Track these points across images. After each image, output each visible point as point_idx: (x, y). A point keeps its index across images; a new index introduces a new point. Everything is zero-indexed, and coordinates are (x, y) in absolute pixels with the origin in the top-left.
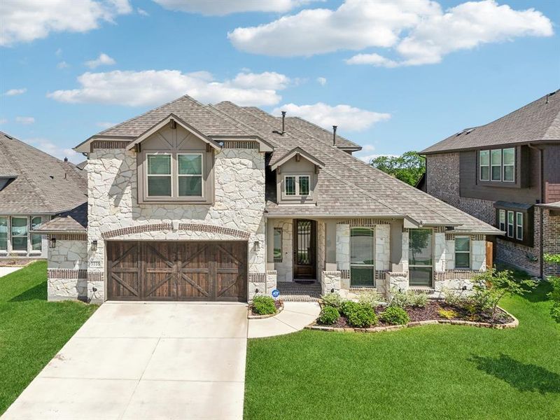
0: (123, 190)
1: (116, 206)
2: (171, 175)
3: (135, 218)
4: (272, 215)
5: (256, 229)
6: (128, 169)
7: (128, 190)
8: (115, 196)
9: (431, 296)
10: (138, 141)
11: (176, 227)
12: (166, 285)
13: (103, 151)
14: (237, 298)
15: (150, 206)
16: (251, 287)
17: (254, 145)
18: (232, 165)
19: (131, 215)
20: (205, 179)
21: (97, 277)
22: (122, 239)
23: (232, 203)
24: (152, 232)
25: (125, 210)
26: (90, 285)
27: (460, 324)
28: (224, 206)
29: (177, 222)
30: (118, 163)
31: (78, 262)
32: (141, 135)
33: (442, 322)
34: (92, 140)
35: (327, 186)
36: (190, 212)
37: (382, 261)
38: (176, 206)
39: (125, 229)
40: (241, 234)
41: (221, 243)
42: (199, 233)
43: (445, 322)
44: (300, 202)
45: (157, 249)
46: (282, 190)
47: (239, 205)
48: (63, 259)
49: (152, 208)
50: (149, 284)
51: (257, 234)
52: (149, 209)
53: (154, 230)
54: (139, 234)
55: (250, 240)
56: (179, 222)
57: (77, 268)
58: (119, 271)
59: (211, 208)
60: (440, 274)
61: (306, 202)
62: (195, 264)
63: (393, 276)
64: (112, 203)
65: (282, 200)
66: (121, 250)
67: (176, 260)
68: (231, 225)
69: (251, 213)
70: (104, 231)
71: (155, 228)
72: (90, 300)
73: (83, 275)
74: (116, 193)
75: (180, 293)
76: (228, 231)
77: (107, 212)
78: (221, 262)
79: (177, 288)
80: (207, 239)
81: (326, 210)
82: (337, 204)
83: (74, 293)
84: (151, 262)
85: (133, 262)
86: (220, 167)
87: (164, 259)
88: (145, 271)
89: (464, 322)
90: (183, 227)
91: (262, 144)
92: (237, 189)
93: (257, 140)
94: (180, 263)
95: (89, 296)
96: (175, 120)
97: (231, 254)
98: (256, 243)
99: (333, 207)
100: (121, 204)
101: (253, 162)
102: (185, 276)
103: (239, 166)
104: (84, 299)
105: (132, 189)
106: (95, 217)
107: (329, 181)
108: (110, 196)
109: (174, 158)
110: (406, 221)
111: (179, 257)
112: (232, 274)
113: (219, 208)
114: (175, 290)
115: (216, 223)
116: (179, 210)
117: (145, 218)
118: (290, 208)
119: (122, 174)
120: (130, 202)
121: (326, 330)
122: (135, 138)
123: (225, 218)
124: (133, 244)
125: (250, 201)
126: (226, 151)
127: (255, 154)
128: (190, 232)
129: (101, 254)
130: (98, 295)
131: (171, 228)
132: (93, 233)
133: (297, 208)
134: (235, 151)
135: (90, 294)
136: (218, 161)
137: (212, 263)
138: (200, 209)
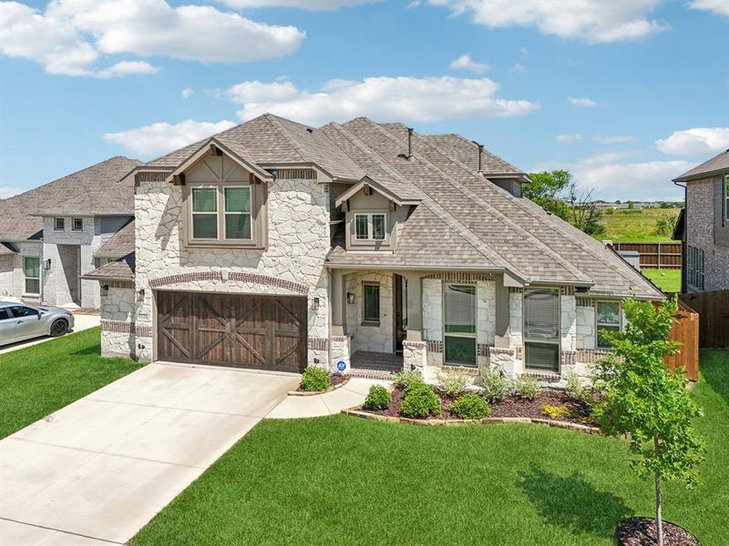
0: (170, 230)
1: (163, 249)
2: (218, 213)
3: (182, 264)
4: (334, 264)
5: (316, 282)
6: (175, 205)
7: (175, 230)
8: (162, 238)
9: (553, 385)
10: (177, 173)
11: (225, 276)
12: (219, 347)
13: (150, 184)
14: (298, 369)
15: (197, 250)
16: (311, 355)
17: (312, 175)
18: (287, 200)
19: (177, 260)
20: (255, 218)
21: (145, 332)
22: (170, 288)
23: (288, 248)
24: (200, 282)
25: (172, 254)
26: (138, 341)
27: (562, 427)
28: (278, 251)
29: (226, 271)
30: (165, 198)
31: (130, 314)
32: (181, 165)
33: (537, 422)
34: (136, 172)
35: (422, 228)
36: (240, 259)
37: (486, 331)
38: (226, 251)
39: (173, 278)
40: (298, 287)
41: (279, 299)
42: (250, 284)
43: (542, 422)
44: (374, 248)
45: (209, 302)
46: (352, 233)
47: (296, 250)
48: (115, 309)
49: (200, 253)
50: (201, 344)
51: (317, 287)
52: (197, 253)
53: (202, 279)
54: (187, 283)
55: (309, 297)
56: (229, 270)
57: (129, 320)
58: (169, 326)
59: (264, 254)
60: (569, 354)
61: (381, 248)
62: (250, 323)
63: (494, 352)
64: (159, 246)
65: (352, 246)
66: (172, 302)
67: (230, 317)
68: (287, 277)
69: (310, 261)
70: (152, 278)
71: (203, 276)
72: (138, 358)
73: (133, 329)
74: (163, 234)
75: (234, 357)
76: (284, 284)
77: (154, 256)
78: (279, 322)
79: (231, 351)
80: (259, 292)
81: (402, 259)
82: (420, 252)
83: (126, 349)
84: (203, 318)
85: (185, 316)
86: (274, 203)
87: (216, 315)
88: (197, 328)
89: (569, 424)
90: (234, 277)
91: (319, 173)
92: (294, 230)
93: (313, 168)
94: (233, 320)
95: (137, 354)
96: (217, 145)
97: (292, 313)
98: (317, 300)
99: (414, 256)
100: (168, 247)
101: (312, 196)
102: (240, 337)
103: (295, 201)
104: (133, 357)
105: (180, 229)
106: (142, 261)
107: (427, 221)
108: (158, 237)
109: (220, 191)
110: (506, 277)
111: (233, 314)
112: (292, 337)
113: (274, 254)
114: (229, 354)
115: (269, 273)
116: (228, 255)
117: (193, 264)
118: (359, 256)
119: (169, 212)
120: (177, 245)
121: (365, 417)
122: (175, 168)
123: (279, 267)
124: (184, 295)
125: (310, 247)
126: (281, 182)
127: (314, 186)
128: (240, 283)
129: (149, 305)
130: (146, 354)
131: (219, 277)
132: (141, 281)
133: (367, 256)
134: (291, 182)
135: (138, 352)
136: (271, 195)
137: (269, 322)
138: (252, 254)
